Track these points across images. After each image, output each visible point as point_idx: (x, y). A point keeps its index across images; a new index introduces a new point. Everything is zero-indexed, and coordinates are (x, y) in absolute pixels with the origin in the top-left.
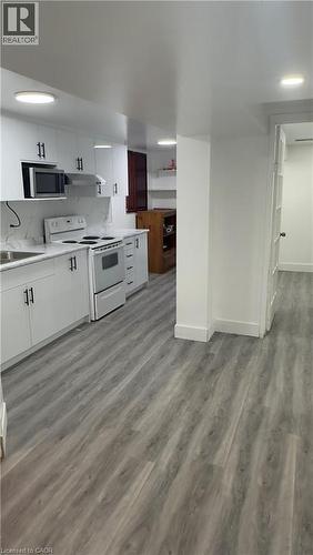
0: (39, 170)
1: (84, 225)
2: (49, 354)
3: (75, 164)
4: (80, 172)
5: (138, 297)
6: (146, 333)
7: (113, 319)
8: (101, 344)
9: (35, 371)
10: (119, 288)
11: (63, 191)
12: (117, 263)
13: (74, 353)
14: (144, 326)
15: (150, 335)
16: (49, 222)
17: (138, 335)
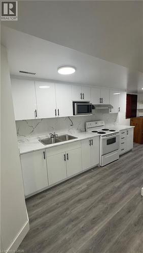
0: (79, 104)
1: (104, 124)
2: (74, 182)
3: (99, 101)
4: (101, 104)
5: (126, 156)
6: (125, 183)
7: (110, 168)
8: (99, 183)
9: (63, 192)
10: (115, 153)
11: (91, 112)
12: (115, 142)
13: (83, 186)
14: (124, 177)
15: (126, 186)
16: (87, 123)
17: (119, 184)
